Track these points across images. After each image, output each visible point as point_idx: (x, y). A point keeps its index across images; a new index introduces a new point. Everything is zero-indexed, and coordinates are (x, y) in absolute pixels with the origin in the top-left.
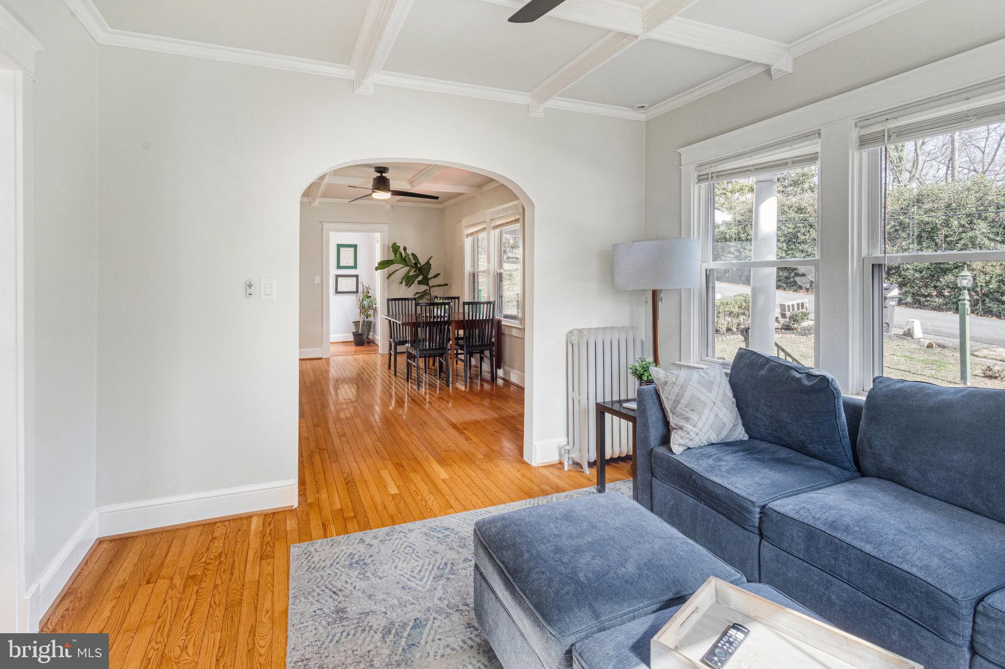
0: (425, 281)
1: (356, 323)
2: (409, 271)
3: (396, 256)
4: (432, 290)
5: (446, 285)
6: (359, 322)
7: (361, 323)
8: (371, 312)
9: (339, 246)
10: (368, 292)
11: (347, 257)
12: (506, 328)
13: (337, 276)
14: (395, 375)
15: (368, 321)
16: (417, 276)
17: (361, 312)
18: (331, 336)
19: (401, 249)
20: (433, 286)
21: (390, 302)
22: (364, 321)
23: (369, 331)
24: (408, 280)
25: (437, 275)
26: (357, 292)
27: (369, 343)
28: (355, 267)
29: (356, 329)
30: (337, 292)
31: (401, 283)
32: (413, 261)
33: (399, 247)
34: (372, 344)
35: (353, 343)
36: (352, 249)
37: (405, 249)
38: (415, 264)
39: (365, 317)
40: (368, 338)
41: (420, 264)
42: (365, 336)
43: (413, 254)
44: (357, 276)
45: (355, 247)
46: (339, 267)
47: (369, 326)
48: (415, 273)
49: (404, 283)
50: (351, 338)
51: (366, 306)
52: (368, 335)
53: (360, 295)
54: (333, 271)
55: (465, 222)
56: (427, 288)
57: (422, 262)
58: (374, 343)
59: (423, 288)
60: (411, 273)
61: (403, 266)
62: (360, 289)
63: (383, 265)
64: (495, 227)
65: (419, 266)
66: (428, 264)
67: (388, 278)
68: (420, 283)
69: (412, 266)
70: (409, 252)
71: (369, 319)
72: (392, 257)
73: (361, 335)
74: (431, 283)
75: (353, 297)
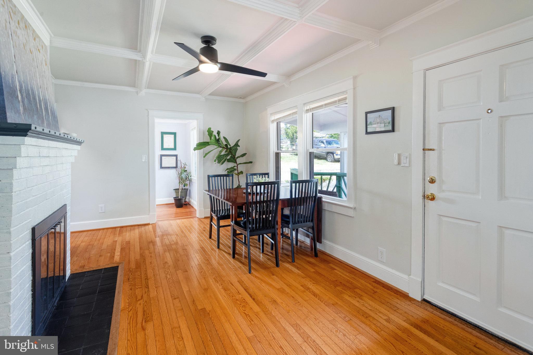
0: (233, 159)
1: (177, 190)
2: (221, 152)
3: (211, 139)
4: (239, 166)
5: (251, 162)
6: (178, 189)
7: (180, 191)
8: (188, 182)
9: (163, 133)
10: (185, 167)
11: (169, 141)
12: (326, 204)
13: (162, 156)
14: (218, 247)
15: (185, 189)
16: (227, 155)
17: (180, 182)
18: (157, 200)
19: (215, 133)
20: (240, 164)
21: (211, 178)
22: (182, 189)
23: (186, 196)
24: (220, 159)
25: (244, 155)
26: (176, 167)
27: (186, 205)
28: (175, 149)
29: (176, 195)
30: (162, 167)
31: (215, 161)
32: (225, 143)
33: (213, 132)
34: (188, 206)
35: (174, 205)
36: (173, 136)
37: (219, 133)
38: (226, 145)
39: (183, 186)
40: (185, 202)
41: (230, 145)
42: (184, 200)
43: (224, 138)
44: (176, 156)
45: (175, 134)
46: (163, 149)
47: (186, 192)
48: (226, 153)
49: (217, 161)
50: (173, 201)
51: (184, 178)
52: (185, 199)
53: (179, 169)
54: (159, 152)
55: (270, 110)
56: (236, 165)
57: (232, 143)
58: (190, 205)
59: (231, 165)
60: (222, 153)
61: (216, 147)
62: (179, 165)
63: (201, 145)
64: (307, 111)
65: (229, 147)
66: (237, 145)
67: (204, 157)
68: (229, 161)
69: (224, 147)
70: (222, 136)
71: (186, 187)
72: (207, 139)
73: (180, 200)
74: (239, 161)
75: (174, 171)
